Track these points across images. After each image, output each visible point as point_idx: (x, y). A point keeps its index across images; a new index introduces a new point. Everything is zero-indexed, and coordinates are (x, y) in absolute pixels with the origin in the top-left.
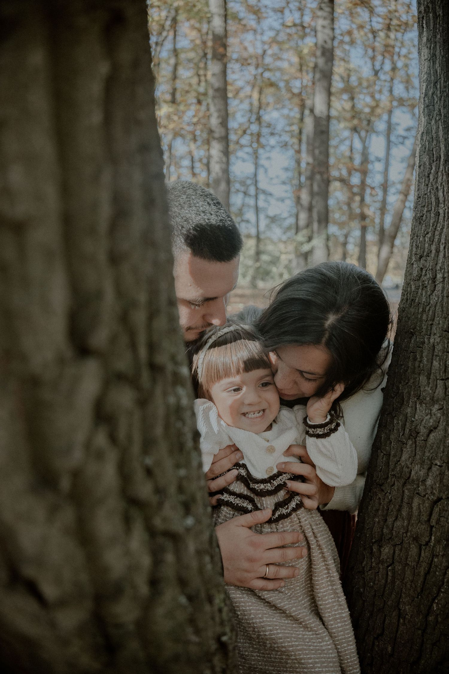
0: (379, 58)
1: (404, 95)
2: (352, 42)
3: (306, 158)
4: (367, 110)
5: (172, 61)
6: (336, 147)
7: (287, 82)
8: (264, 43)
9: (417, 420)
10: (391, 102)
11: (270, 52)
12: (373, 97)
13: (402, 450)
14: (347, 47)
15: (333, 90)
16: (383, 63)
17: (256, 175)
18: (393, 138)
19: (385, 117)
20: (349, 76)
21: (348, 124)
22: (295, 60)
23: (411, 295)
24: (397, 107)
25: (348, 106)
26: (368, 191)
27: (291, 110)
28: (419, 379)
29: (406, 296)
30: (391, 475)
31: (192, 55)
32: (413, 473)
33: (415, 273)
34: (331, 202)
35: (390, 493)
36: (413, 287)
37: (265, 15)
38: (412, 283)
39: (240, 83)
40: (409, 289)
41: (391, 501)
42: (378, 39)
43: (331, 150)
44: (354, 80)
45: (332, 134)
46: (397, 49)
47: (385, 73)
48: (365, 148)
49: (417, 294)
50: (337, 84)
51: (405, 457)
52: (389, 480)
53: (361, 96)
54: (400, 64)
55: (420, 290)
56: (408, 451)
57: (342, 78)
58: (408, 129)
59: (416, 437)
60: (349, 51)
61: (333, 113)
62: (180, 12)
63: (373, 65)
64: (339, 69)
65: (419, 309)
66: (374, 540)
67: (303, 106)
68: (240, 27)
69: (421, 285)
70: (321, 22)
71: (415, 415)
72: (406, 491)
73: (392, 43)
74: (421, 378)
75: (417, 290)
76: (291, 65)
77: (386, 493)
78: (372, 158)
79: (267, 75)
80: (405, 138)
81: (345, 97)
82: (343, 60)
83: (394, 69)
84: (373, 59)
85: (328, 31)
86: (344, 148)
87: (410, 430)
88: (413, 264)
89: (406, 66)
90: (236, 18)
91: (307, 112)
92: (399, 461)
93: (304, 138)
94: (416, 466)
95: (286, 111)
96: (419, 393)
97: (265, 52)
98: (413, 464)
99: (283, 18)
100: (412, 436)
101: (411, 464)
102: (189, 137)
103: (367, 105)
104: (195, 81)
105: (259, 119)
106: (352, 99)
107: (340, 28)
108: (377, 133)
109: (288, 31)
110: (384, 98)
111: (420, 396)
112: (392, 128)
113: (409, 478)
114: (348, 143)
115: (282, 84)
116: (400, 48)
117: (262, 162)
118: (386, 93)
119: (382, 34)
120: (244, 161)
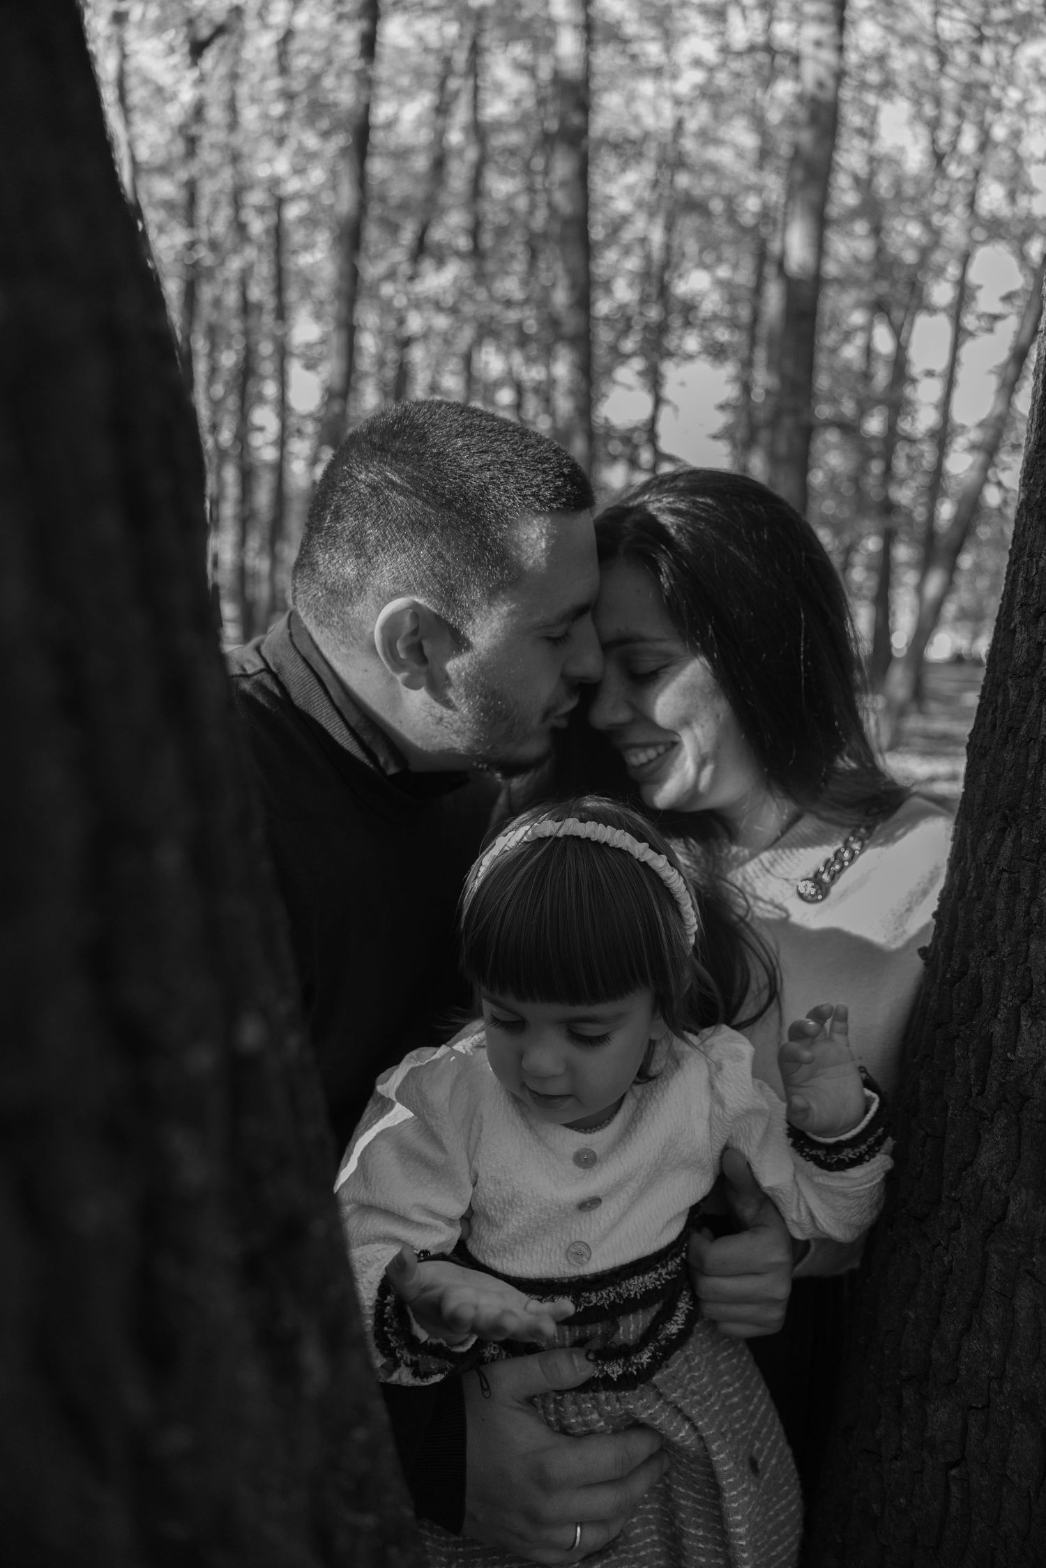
0: (950, 119)
1: (1005, 211)
2: (887, 87)
3: (763, 379)
4: (910, 257)
5: (472, 154)
6: (834, 351)
7: (730, 201)
8: (677, 102)
9: (1021, 1061)
10: (969, 231)
11: (692, 125)
12: (926, 223)
13: (979, 1137)
14: (871, 99)
15: (833, 211)
16: (957, 132)
17: (653, 420)
18: (969, 321)
19: (953, 271)
20: (872, 174)
21: (864, 295)
22: (748, 140)
23: (1007, 716)
24: (983, 243)
25: (865, 248)
26: (902, 451)
27: (735, 267)
28: (1028, 947)
29: (990, 717)
30: (947, 1197)
31: (514, 138)
32: (1013, 1208)
33: (1020, 655)
34: (817, 478)
35: (946, 1248)
36: (1012, 694)
37: (682, 25)
38: (1010, 682)
39: (623, 205)
40: (1000, 699)
41: (950, 1271)
42: (951, 70)
43: (822, 359)
44: (883, 183)
45: (824, 319)
46: (995, 92)
47: (962, 159)
48: (901, 350)
49: (1024, 712)
50: (845, 196)
51: (986, 1157)
52: (943, 1212)
53: (897, 224)
54: (999, 133)
55: (1034, 705)
56: (997, 1143)
57: (857, 179)
58: (1008, 298)
59: (1021, 1110)
60: (876, 110)
61: (831, 269)
62: (489, 23)
63: (934, 142)
64: (851, 157)
65: (1027, 756)
66: (904, 1373)
67: (762, 256)
68: (626, 61)
69: (1036, 689)
70: (812, 31)
71: (1015, 1047)
72: (995, 1258)
73: (983, 75)
74: (1032, 946)
75: (1023, 703)
76: (740, 154)
77: (935, 1247)
78: (916, 369)
79: (683, 180)
80: (995, 318)
81: (861, 227)
82: (861, 132)
83: (985, 143)
84: (934, 125)
85: (828, 56)
86: (851, 352)
87: (1001, 1085)
88: (1014, 631)
89: (1016, 135)
90: (615, 35)
91: (770, 270)
92: (971, 1163)
93: (763, 331)
94: (1024, 1190)
95: (723, 272)
96: (1027, 986)
97: (679, 125)
98: (1012, 1183)
99: (722, 34)
100: (1006, 1101)
101: (1008, 1181)
102: (511, 336)
103: (911, 243)
104: (522, 203)
105: (664, 291)
106: (877, 231)
107: (857, 48)
108: (932, 310)
109: (736, 65)
110: (954, 227)
111: (1030, 995)
112: (965, 296)
113: (1002, 1218)
114: (859, 340)
115: (717, 206)
116: (1003, 89)
117: (669, 391)
118: (959, 209)
119: (960, 56)
120: (630, 388)
